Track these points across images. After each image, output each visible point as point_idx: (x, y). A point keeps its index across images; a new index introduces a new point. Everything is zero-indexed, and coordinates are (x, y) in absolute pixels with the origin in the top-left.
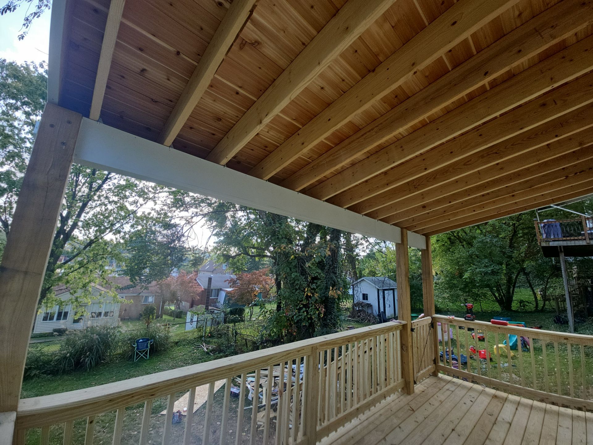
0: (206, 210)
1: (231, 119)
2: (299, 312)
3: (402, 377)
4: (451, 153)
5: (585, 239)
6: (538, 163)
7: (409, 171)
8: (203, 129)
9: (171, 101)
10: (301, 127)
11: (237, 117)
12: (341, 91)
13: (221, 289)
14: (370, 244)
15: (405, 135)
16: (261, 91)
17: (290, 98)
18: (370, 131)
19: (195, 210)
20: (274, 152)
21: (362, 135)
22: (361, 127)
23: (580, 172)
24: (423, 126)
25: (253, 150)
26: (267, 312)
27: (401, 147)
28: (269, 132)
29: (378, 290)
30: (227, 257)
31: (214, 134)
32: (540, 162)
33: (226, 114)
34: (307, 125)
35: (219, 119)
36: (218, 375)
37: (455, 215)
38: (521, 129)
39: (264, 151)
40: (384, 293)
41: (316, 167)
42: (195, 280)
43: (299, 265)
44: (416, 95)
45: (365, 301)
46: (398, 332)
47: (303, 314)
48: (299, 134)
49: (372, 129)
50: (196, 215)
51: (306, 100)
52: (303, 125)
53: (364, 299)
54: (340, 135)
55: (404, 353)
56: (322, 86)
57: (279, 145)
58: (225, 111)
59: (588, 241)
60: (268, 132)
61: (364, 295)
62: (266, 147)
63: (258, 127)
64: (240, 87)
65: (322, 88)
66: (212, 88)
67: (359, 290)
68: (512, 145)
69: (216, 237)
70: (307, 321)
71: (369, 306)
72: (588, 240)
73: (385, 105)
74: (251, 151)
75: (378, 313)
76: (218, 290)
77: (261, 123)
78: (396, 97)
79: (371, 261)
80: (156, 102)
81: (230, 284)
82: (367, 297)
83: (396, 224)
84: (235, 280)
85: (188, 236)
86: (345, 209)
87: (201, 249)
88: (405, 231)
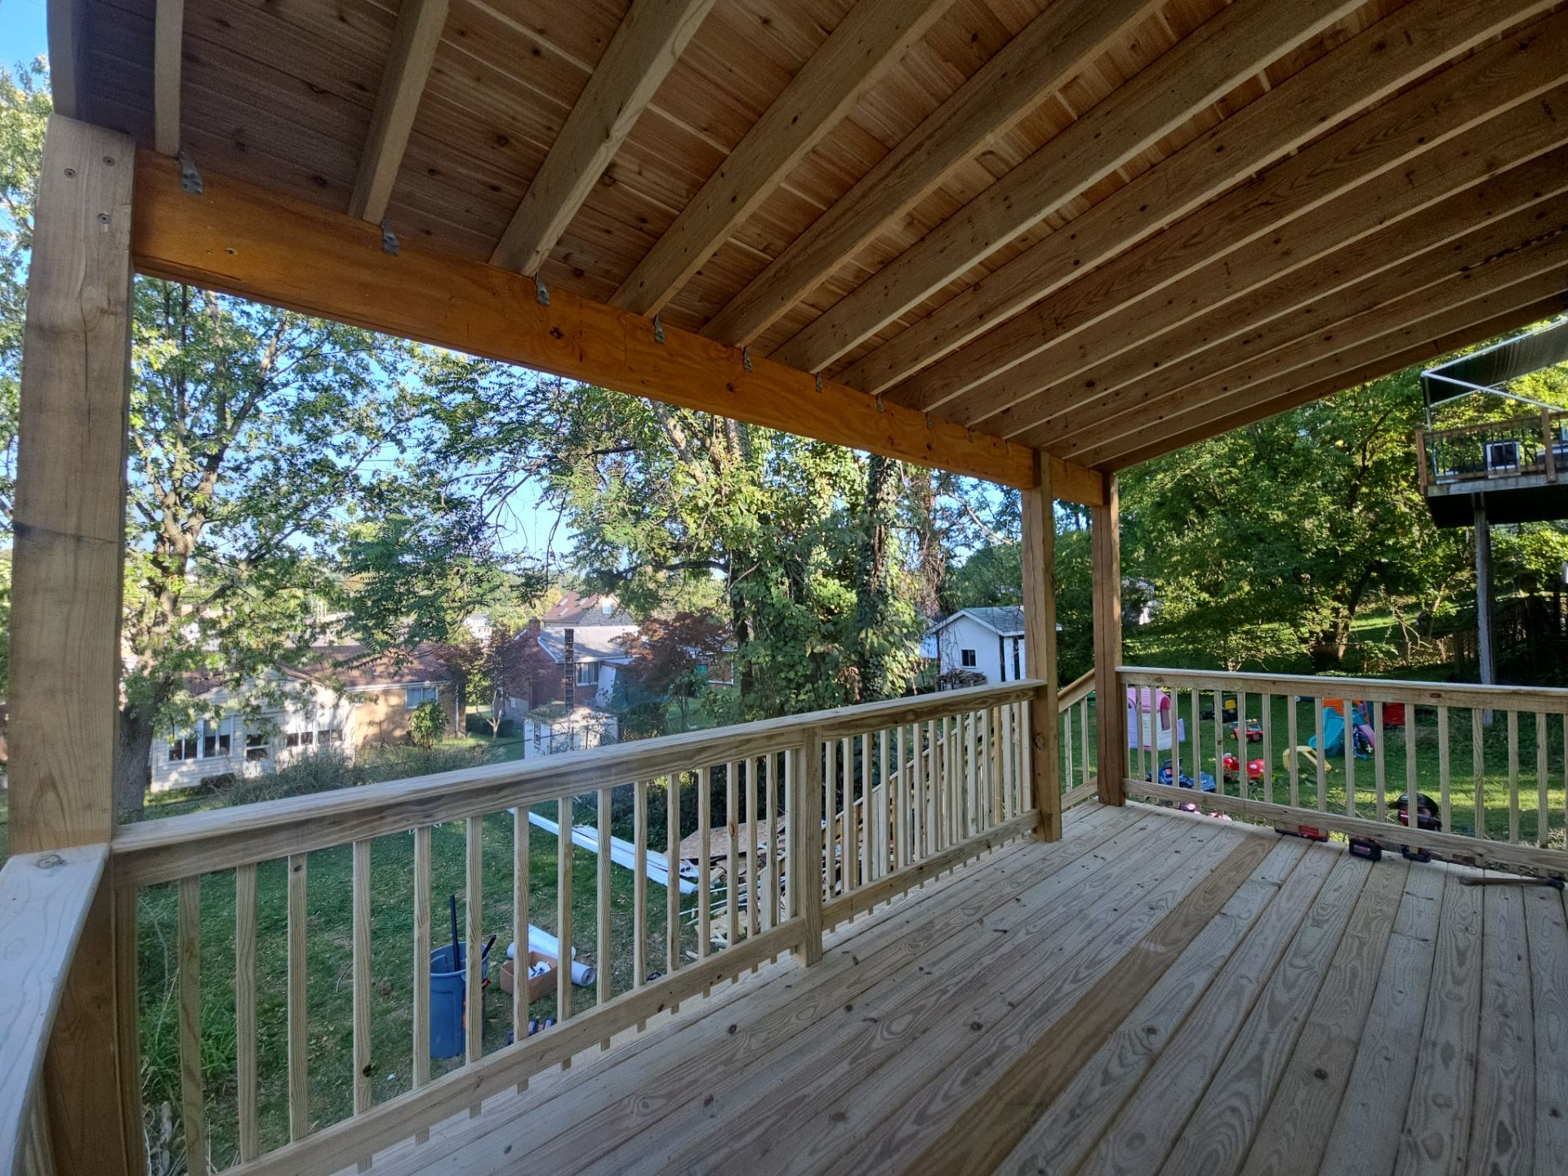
1: (536, 138)
2: (797, 695)
3: (1034, 806)
4: (1143, 209)
5: (1544, 472)
6: (1379, 228)
7: (1036, 273)
8: (464, 171)
9: (362, 88)
10: (726, 151)
11: (550, 129)
12: (820, 30)
13: (603, 661)
15: (1015, 164)
16: (599, 41)
17: (673, 52)
18: (912, 153)
20: (665, 235)
21: (895, 167)
22: (890, 144)
23: (1500, 255)
24: (1062, 131)
25: (609, 232)
27: (1006, 199)
28: (645, 172)
29: (1002, 638)
31: (495, 189)
32: (1387, 224)
33: (518, 121)
34: (742, 144)
35: (502, 140)
37: (1175, 402)
38: (1323, 119)
39: (641, 234)
40: (1016, 643)
41: (783, 273)
42: (535, 642)
44: (1031, 27)
45: (970, 669)
46: (1025, 704)
48: (723, 175)
49: (920, 146)
51: (728, 64)
52: (733, 146)
53: (965, 663)
54: (836, 171)
55: (1039, 752)
56: (764, 15)
57: (677, 213)
58: (512, 113)
59: (1552, 478)
60: (640, 173)
61: (965, 653)
62: (644, 221)
63: (603, 149)
64: (541, 32)
65: (766, 22)
66: (462, 39)
68: (1309, 176)
71: (979, 677)
72: (1553, 472)
73: (949, 67)
74: (604, 235)
77: (608, 136)
78: (975, 38)
79: (985, 569)
80: (323, 92)
82: (973, 657)
83: (1020, 440)
84: (636, 634)
85: (497, 526)
86: (877, 397)
87: (537, 556)
88: (1045, 458)
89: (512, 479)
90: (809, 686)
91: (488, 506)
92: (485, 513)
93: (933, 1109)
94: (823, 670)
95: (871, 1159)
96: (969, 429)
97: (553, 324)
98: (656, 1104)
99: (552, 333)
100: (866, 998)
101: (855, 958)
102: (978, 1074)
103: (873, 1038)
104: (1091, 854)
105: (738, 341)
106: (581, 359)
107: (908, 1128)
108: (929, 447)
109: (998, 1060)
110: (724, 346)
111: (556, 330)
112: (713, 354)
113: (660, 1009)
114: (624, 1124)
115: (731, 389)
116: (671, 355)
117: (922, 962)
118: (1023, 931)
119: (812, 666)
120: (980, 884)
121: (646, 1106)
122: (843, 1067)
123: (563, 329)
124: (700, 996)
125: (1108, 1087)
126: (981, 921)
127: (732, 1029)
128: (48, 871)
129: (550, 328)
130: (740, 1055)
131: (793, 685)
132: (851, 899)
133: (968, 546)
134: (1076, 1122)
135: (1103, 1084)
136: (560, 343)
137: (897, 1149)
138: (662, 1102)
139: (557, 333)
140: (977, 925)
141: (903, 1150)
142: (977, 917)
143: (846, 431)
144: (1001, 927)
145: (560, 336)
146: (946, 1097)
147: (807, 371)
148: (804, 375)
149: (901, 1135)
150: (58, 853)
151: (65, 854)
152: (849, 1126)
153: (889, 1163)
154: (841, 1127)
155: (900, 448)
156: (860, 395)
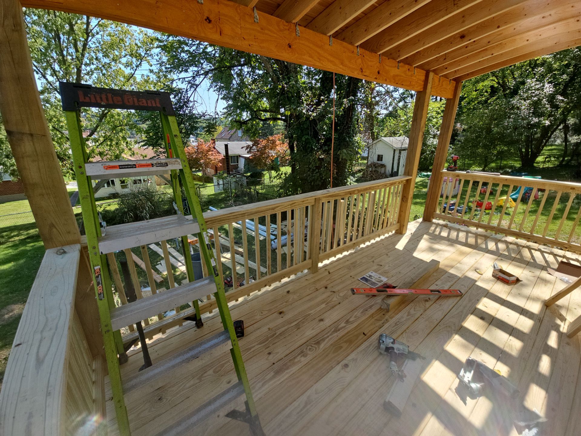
0: (207, 66)
2: (312, 174)
13: (240, 156)
14: (395, 99)
19: (196, 69)
26: (282, 174)
29: (394, 151)
30: (240, 124)
36: (233, 218)
40: (400, 153)
42: (214, 148)
43: (311, 126)
45: (380, 162)
46: (401, 186)
47: (316, 175)
50: (198, 74)
53: (378, 160)
55: (404, 204)
61: (379, 156)
67: (374, 152)
69: (224, 101)
70: (320, 181)
71: (383, 166)
75: (390, 173)
76: (237, 156)
79: (392, 120)
81: (247, 151)
82: (382, 158)
83: (421, 67)
84: (251, 146)
85: (194, 101)
86: (357, 47)
87: (211, 114)
88: (431, 75)
89: (198, 80)
90: (317, 170)
91: (190, 93)
92: (189, 95)
93: (351, 320)
94: (323, 164)
95: (330, 333)
96: (398, 62)
97: (206, 15)
98: (265, 313)
99: (206, 20)
100: (331, 285)
101: (329, 272)
102: (367, 310)
103: (333, 297)
104: (416, 239)
105: (294, 19)
106: (221, 35)
107: (343, 325)
108: (379, 73)
109: (373, 307)
110: (287, 22)
111: (208, 18)
112: (282, 27)
113: (265, 286)
114: (256, 317)
115: (290, 47)
116: (262, 29)
117: (352, 274)
118: (388, 266)
119: (319, 162)
120: (374, 249)
121: (262, 313)
122: (323, 306)
123: (211, 18)
124: (278, 282)
125: (409, 317)
126: (373, 262)
127: (288, 292)
128: (61, 256)
129: (205, 18)
130: (290, 300)
131: (311, 170)
132: (329, 254)
133: (386, 109)
134: (397, 326)
135: (408, 315)
136: (210, 25)
137: (339, 330)
138: (267, 312)
139: (209, 20)
140: (372, 263)
141: (341, 331)
142: (372, 260)
143: (341, 66)
144: (380, 264)
145: (210, 21)
146: (355, 317)
147: (325, 34)
148: (324, 36)
149: (340, 327)
150: (63, 248)
151: (66, 248)
152: (324, 323)
153: (336, 334)
154: (322, 323)
155: (365, 74)
156: (350, 46)
